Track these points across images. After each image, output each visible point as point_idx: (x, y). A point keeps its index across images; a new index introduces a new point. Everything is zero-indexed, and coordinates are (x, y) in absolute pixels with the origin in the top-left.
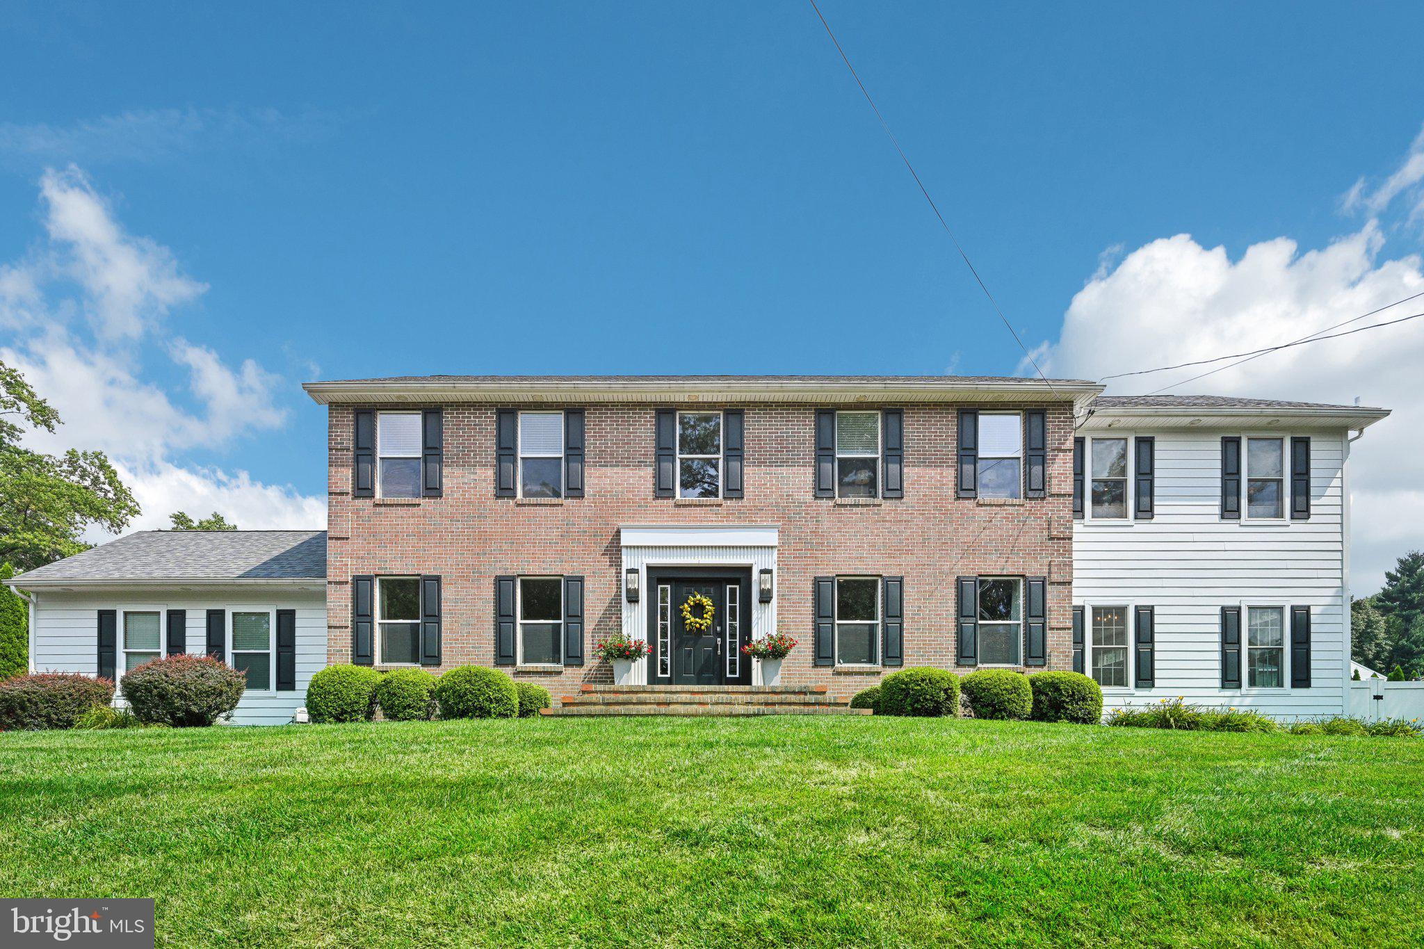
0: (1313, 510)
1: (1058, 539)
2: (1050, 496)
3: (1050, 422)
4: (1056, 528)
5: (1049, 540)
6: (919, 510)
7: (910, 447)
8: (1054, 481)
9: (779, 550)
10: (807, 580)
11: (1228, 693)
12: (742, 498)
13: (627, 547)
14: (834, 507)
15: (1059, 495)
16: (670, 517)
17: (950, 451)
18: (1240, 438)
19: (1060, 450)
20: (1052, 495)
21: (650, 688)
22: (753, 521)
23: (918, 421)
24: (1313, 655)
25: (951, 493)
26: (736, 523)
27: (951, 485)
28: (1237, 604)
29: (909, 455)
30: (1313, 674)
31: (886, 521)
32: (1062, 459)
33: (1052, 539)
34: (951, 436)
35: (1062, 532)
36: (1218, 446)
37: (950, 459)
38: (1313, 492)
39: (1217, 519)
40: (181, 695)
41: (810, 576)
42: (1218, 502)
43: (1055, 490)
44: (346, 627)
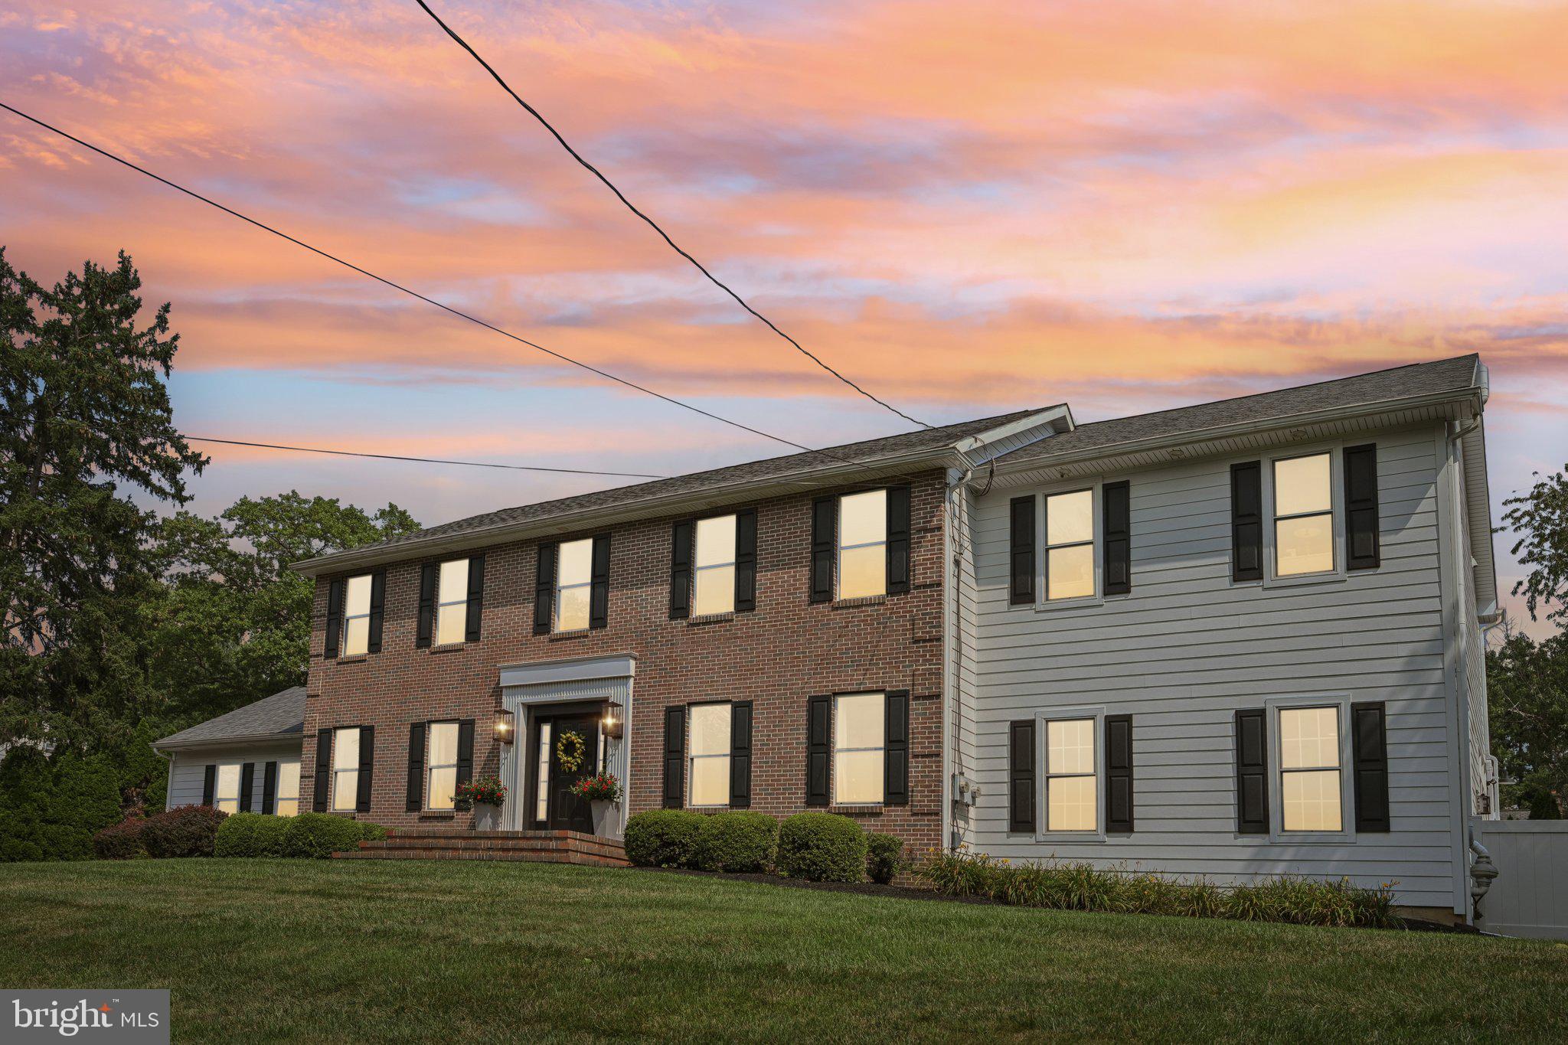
0: (1384, 552)
1: (925, 641)
2: (914, 589)
3: (916, 497)
4: (920, 628)
5: (914, 643)
6: (771, 622)
7: (764, 550)
8: (920, 570)
9: (635, 680)
10: (660, 711)
11: (1246, 840)
12: (606, 626)
13: (506, 687)
14: (688, 627)
15: (925, 586)
16: (545, 653)
17: (805, 549)
18: (1258, 463)
19: (926, 530)
20: (918, 587)
21: (530, 833)
22: (614, 650)
23: (772, 519)
24: (1392, 780)
25: (805, 597)
26: (600, 654)
27: (805, 588)
28: (1259, 705)
29: (762, 560)
30: (1394, 810)
31: (738, 638)
32: (930, 541)
33: (916, 641)
34: (806, 531)
35: (927, 632)
36: (1226, 479)
37: (805, 558)
38: (1383, 525)
39: (1226, 582)
40: (166, 839)
41: (662, 707)
42: (1227, 558)
43: (920, 580)
44: (312, 777)
